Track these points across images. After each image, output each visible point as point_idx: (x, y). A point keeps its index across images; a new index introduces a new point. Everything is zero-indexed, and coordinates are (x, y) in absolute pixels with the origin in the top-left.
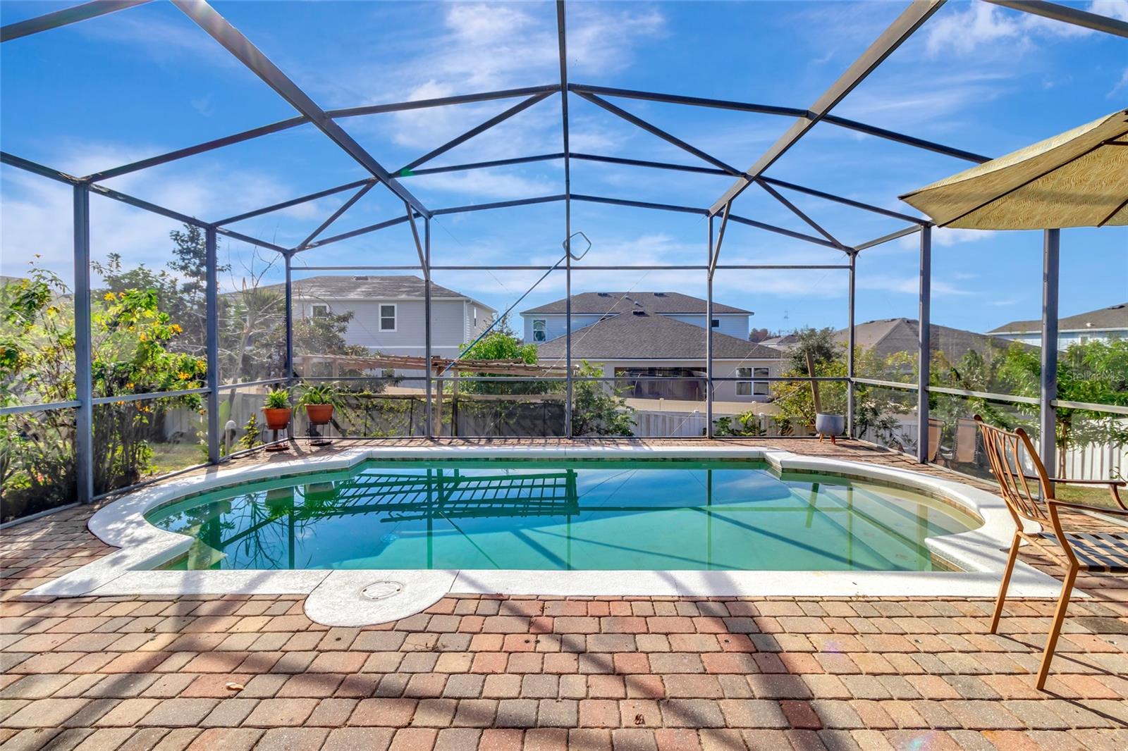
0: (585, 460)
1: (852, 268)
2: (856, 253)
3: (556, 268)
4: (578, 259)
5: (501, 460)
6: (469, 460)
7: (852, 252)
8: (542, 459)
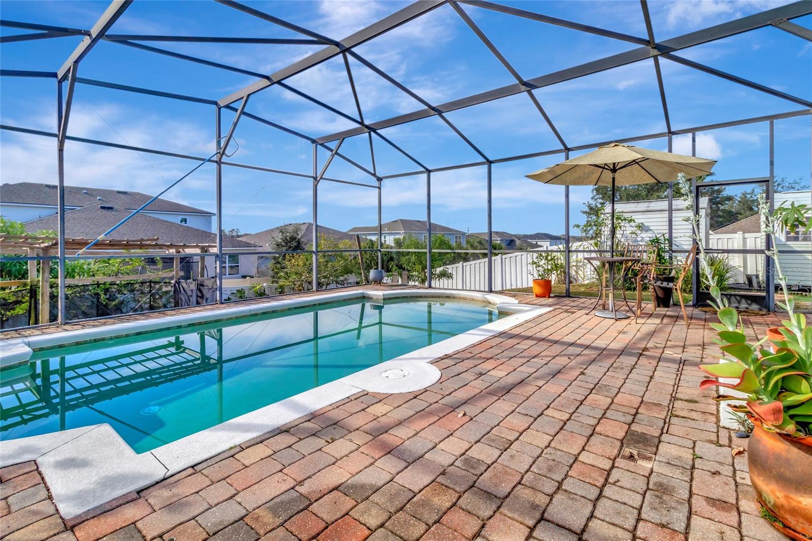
0: (263, 313)
1: (380, 188)
2: (381, 180)
3: (209, 160)
4: (229, 156)
5: (193, 325)
6: (160, 330)
7: (380, 179)
8: (231, 319)
